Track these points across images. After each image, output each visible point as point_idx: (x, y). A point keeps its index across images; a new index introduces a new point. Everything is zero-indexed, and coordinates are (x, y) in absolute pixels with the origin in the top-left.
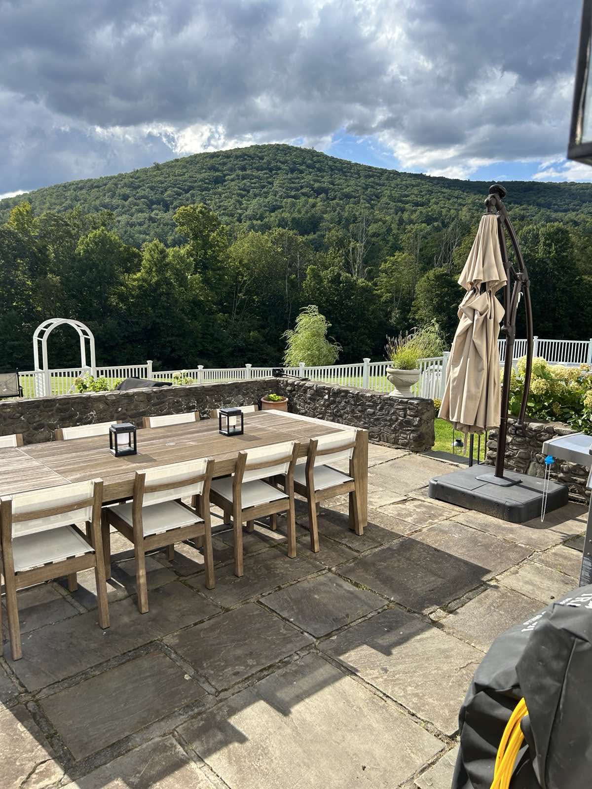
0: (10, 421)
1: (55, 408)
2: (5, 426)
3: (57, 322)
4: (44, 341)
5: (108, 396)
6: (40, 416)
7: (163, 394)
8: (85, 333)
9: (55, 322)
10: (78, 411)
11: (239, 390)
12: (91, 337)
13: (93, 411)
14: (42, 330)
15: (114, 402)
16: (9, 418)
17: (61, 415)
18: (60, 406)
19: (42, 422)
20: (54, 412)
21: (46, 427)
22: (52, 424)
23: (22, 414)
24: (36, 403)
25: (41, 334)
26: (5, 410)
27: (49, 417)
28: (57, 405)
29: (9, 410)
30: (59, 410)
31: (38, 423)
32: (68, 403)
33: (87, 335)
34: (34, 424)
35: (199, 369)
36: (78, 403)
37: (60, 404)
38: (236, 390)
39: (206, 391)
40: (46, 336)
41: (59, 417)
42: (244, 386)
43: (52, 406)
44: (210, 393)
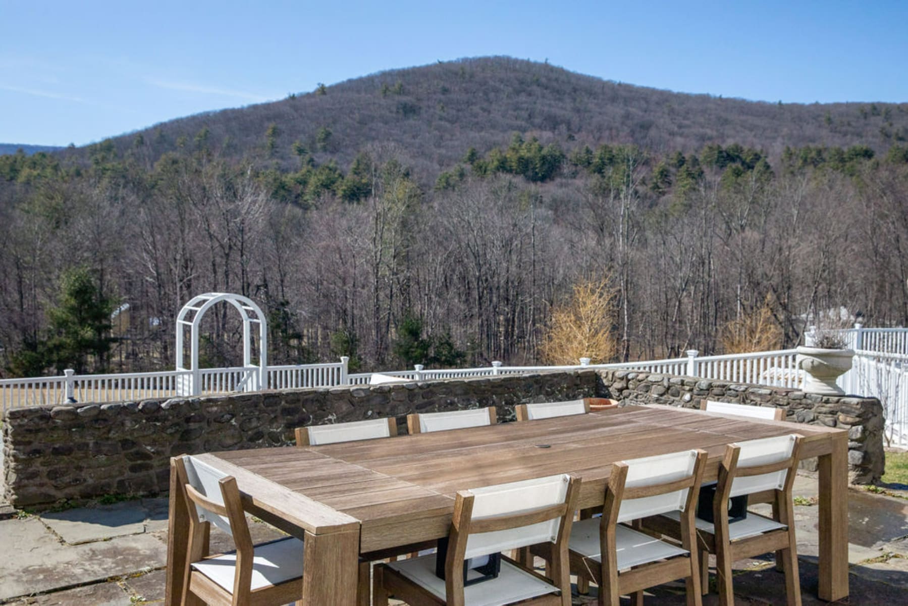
0: (217, 425)
1: (279, 408)
2: (208, 433)
3: (213, 297)
4: (194, 325)
5: (354, 391)
6: (258, 419)
7: (431, 391)
8: (252, 315)
9: (211, 298)
10: (312, 413)
11: (541, 387)
12: (262, 321)
13: (332, 415)
14: (191, 311)
15: (362, 400)
16: (215, 421)
17: (287, 420)
18: (287, 406)
19: (261, 429)
20: (279, 411)
21: (266, 437)
22: (274, 432)
23: (233, 416)
24: (254, 399)
25: (190, 316)
26: (210, 409)
27: (272, 421)
28: (283, 403)
29: (215, 409)
30: (286, 411)
31: (255, 430)
32: (299, 400)
33: (257, 318)
34: (250, 433)
35: (417, 370)
36: (312, 400)
37: (287, 402)
38: (535, 386)
39: (493, 387)
40: (197, 318)
41: (285, 422)
42: (548, 381)
43: (276, 404)
44: (500, 390)
